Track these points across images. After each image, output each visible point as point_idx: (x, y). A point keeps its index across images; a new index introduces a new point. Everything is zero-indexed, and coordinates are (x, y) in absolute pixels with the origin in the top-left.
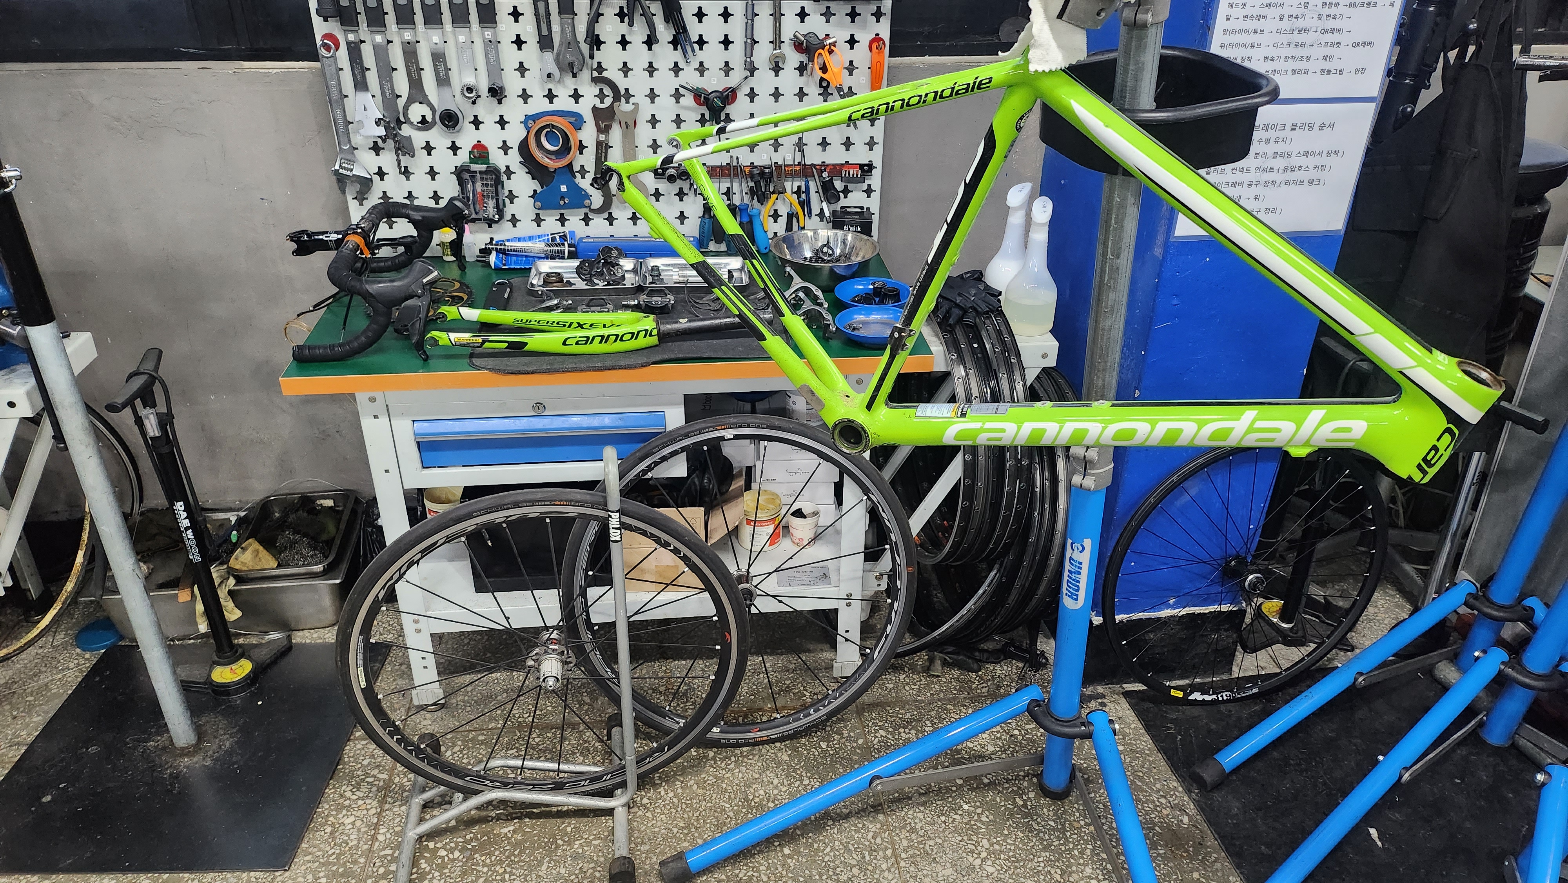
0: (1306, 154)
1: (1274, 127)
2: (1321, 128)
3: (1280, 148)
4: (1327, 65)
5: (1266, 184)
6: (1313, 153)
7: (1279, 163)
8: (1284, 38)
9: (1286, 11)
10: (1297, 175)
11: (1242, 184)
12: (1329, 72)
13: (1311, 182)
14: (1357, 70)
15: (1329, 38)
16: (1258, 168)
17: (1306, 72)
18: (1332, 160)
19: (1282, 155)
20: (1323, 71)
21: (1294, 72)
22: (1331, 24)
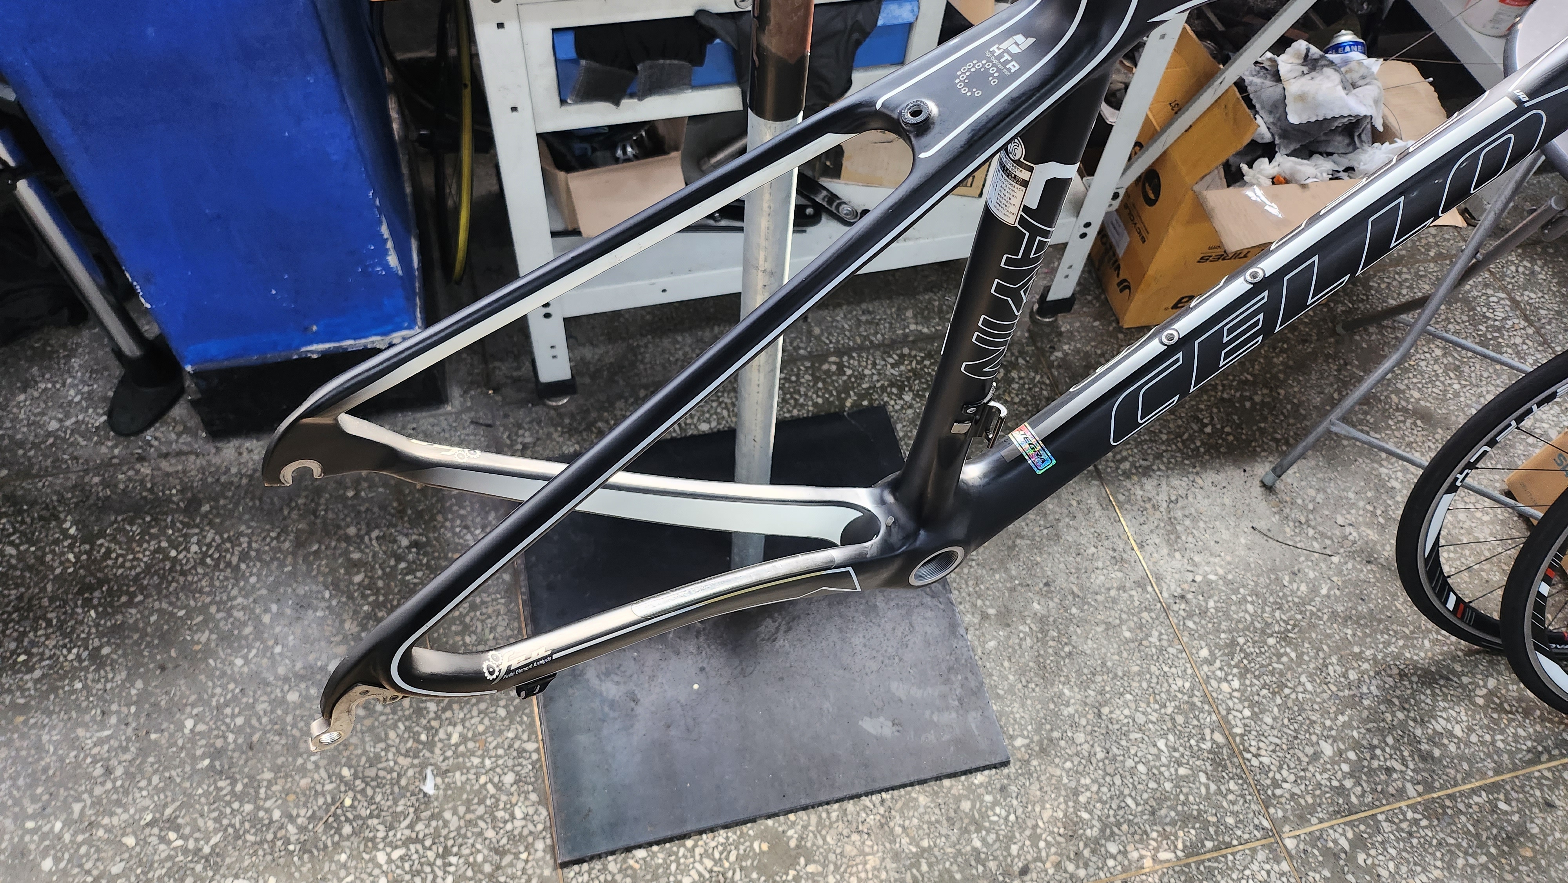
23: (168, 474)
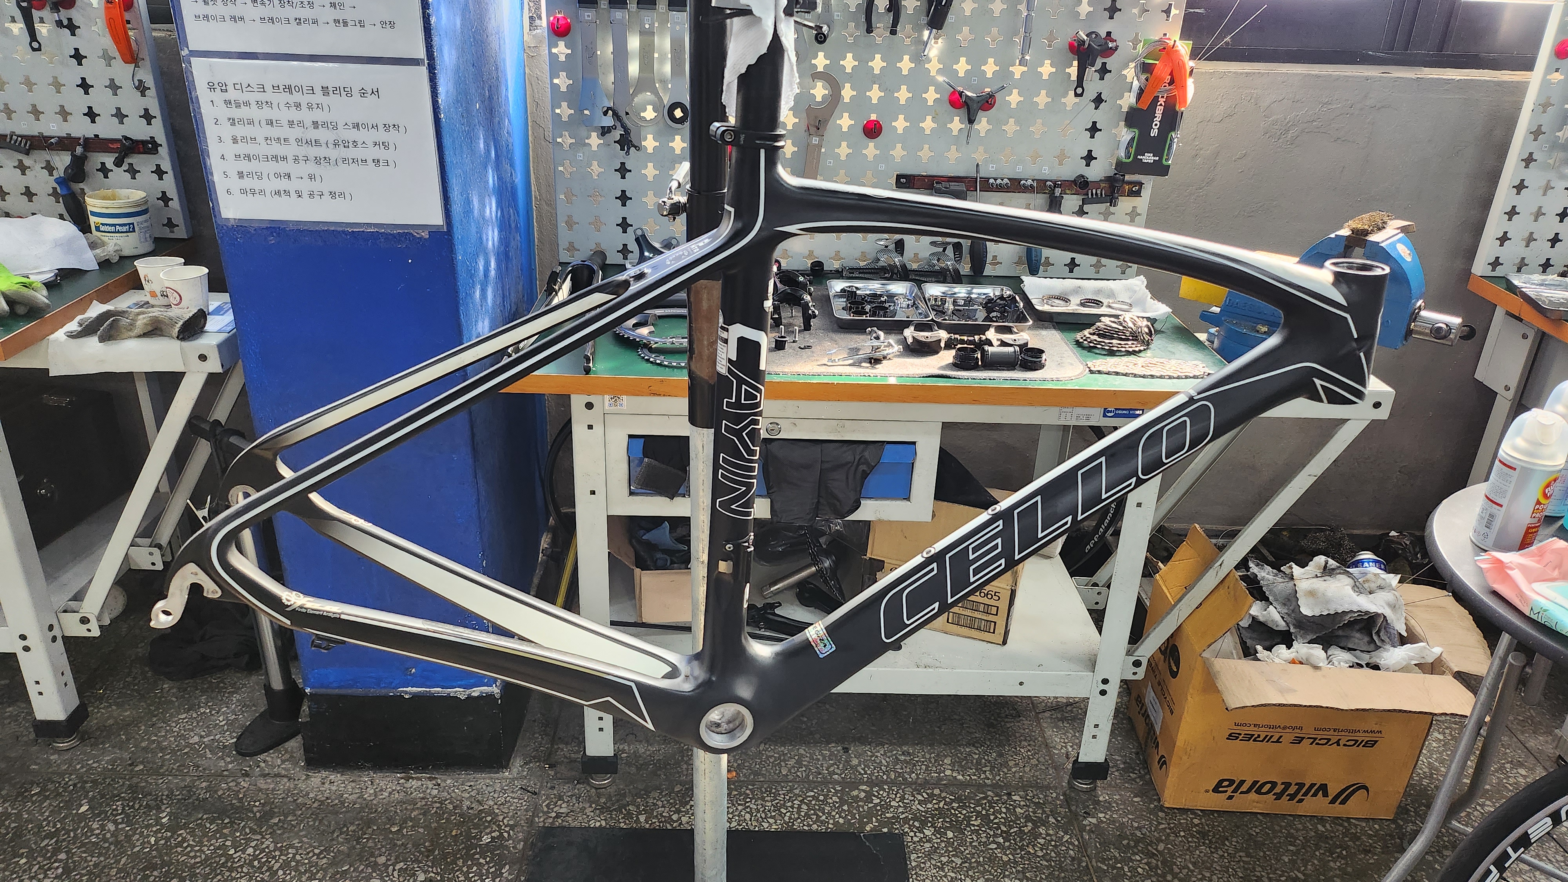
0: (357, 126)
1: (300, 89)
2: (363, 93)
3: (319, 116)
4: (338, 14)
5: (317, 161)
6: (366, 126)
7: (322, 134)
10: (352, 153)
11: (284, 158)
12: (345, 24)
13: (377, 162)
14: (383, 23)
16: (298, 140)
17: (315, 22)
19: (325, 125)
20: (337, 21)
21: (299, 21)
23: (260, 790)
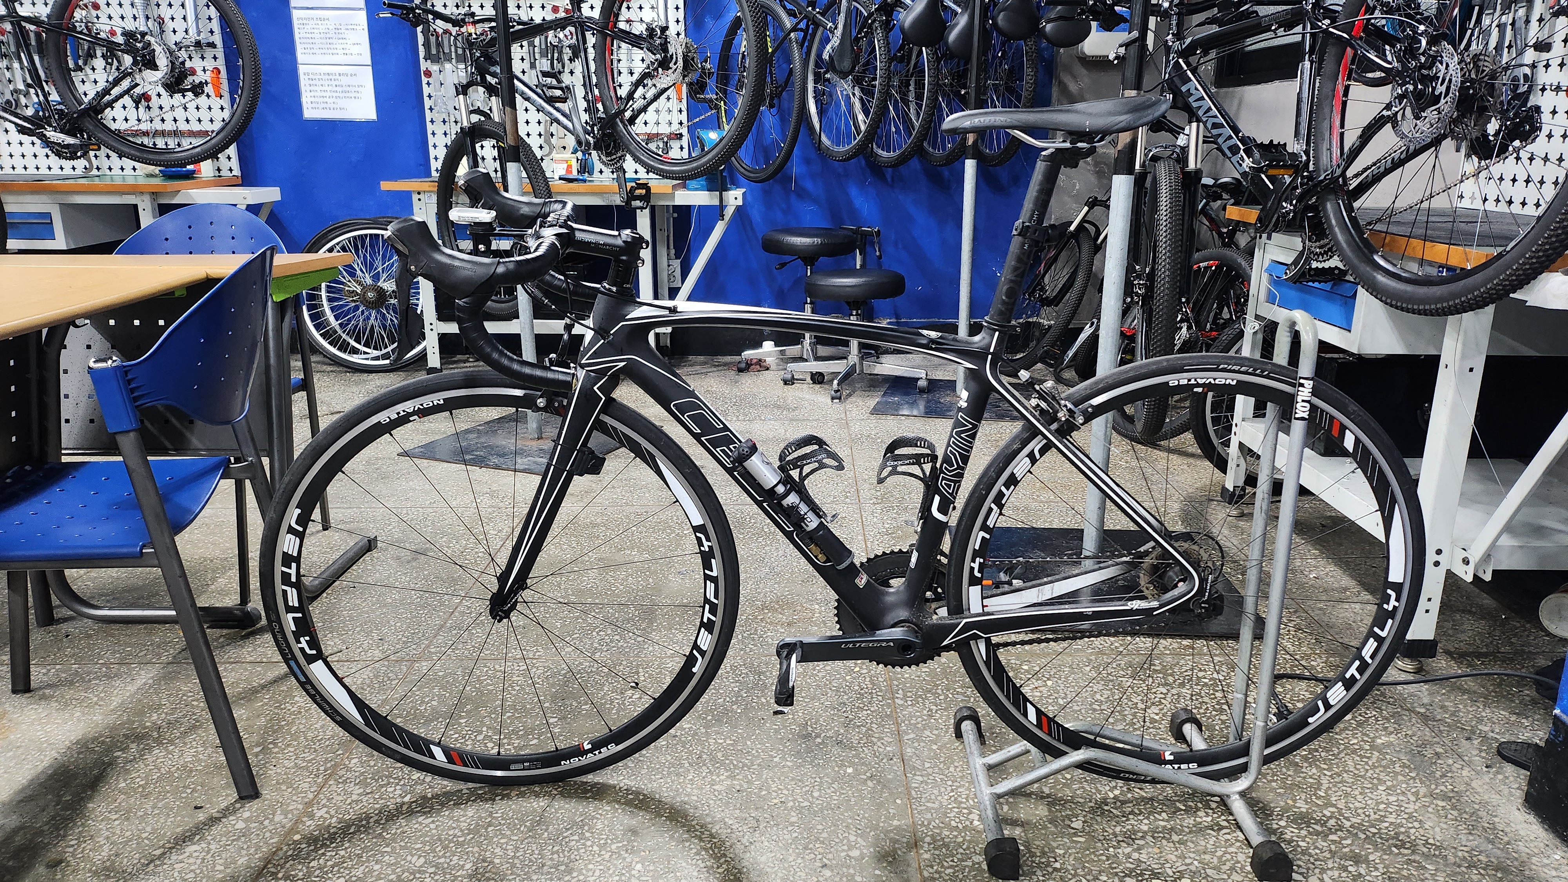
8: (324, 41)
9: (322, 31)
15: (341, 41)
18: (360, 89)
22: (341, 36)
